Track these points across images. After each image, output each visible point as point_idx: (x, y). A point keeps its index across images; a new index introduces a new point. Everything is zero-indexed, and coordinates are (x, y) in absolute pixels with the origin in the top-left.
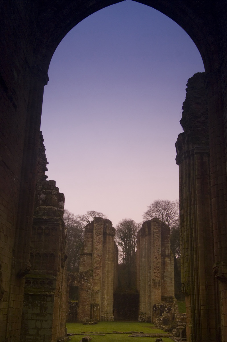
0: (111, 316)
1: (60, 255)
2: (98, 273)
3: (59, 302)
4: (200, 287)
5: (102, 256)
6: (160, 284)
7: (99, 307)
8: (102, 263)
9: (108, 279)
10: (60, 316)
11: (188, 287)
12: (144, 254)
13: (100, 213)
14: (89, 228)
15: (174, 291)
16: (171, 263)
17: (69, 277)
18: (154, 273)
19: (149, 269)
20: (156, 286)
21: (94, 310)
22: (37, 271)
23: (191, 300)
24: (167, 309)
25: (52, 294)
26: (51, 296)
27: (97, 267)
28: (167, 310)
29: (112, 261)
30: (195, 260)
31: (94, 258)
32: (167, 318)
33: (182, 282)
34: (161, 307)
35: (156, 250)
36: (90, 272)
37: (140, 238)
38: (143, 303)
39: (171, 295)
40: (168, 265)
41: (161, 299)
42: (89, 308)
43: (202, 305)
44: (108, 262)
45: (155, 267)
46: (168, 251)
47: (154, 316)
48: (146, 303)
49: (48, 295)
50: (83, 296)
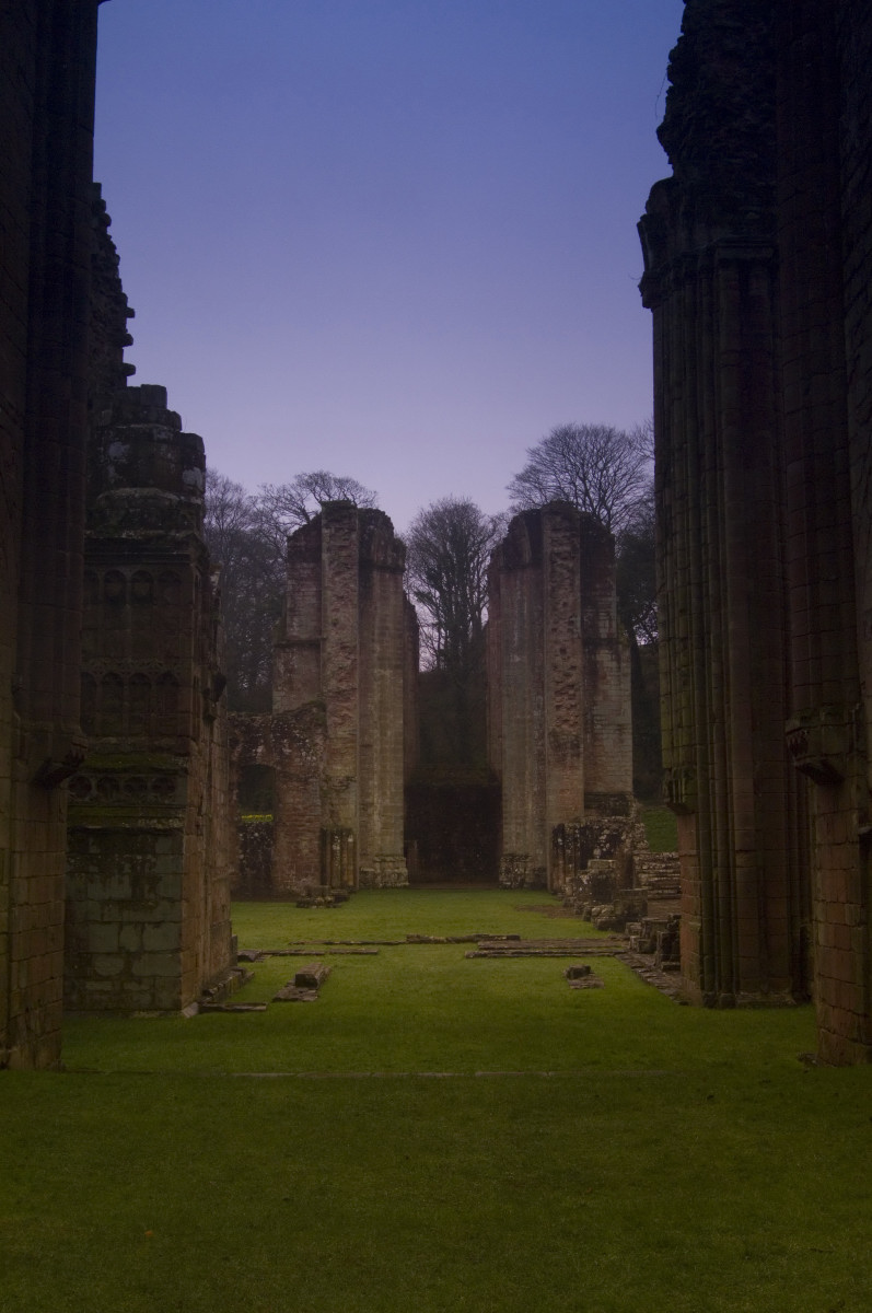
0: (396, 870)
1: (199, 675)
2: (346, 715)
4: (731, 784)
5: (358, 648)
6: (578, 747)
7: (350, 840)
8: (357, 677)
9: (383, 734)
10: (210, 900)
11: (686, 782)
12: (516, 639)
13: (347, 481)
14: (303, 544)
15: (630, 773)
16: (619, 668)
17: (237, 732)
18: (558, 707)
19: (538, 694)
20: (564, 755)
21: (333, 852)
23: (697, 830)
24: (607, 841)
25: (175, 826)
27: (339, 692)
28: (605, 844)
29: (397, 667)
30: (714, 684)
31: (329, 659)
32: (607, 878)
33: (665, 766)
34: (581, 833)
35: (561, 622)
36: (314, 710)
37: (502, 576)
38: (516, 818)
39: (619, 787)
40: (609, 678)
41: (581, 805)
42: (316, 842)
43: (741, 851)
44: (382, 671)
45: (560, 687)
46: (607, 625)
47: (558, 865)
48: (525, 817)
49: (160, 830)
50: (289, 799)
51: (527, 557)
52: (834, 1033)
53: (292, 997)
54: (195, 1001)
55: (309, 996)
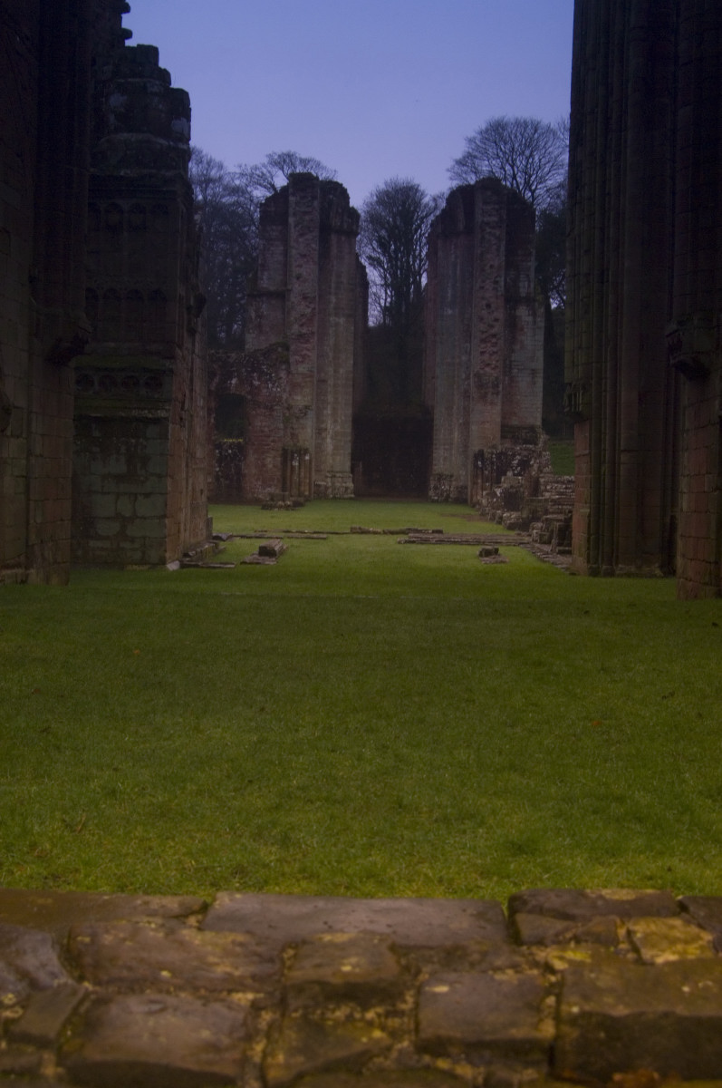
0: (344, 485)
1: (183, 294)
2: (305, 355)
3: (186, 443)
4: (620, 396)
5: (317, 298)
6: (498, 387)
7: (307, 458)
8: (316, 323)
9: (335, 371)
10: (190, 481)
11: (583, 394)
12: (449, 295)
13: (310, 161)
14: (273, 209)
15: (540, 410)
16: (535, 322)
17: (214, 366)
18: (482, 353)
19: (466, 341)
20: (486, 393)
21: (292, 467)
22: (112, 345)
23: (591, 433)
24: (518, 465)
25: (162, 415)
26: (157, 421)
27: (301, 336)
28: (516, 467)
29: (349, 316)
30: (610, 312)
31: (293, 307)
32: (517, 492)
34: (497, 458)
35: (488, 281)
36: (280, 349)
37: (439, 241)
38: (444, 444)
39: (530, 421)
40: (526, 330)
41: (498, 435)
42: (279, 459)
43: (625, 450)
44: (337, 319)
45: (484, 336)
46: (527, 286)
47: (477, 484)
48: (452, 444)
49: (150, 419)
50: (258, 423)
52: (691, 580)
53: (255, 561)
54: (177, 559)
55: (270, 562)
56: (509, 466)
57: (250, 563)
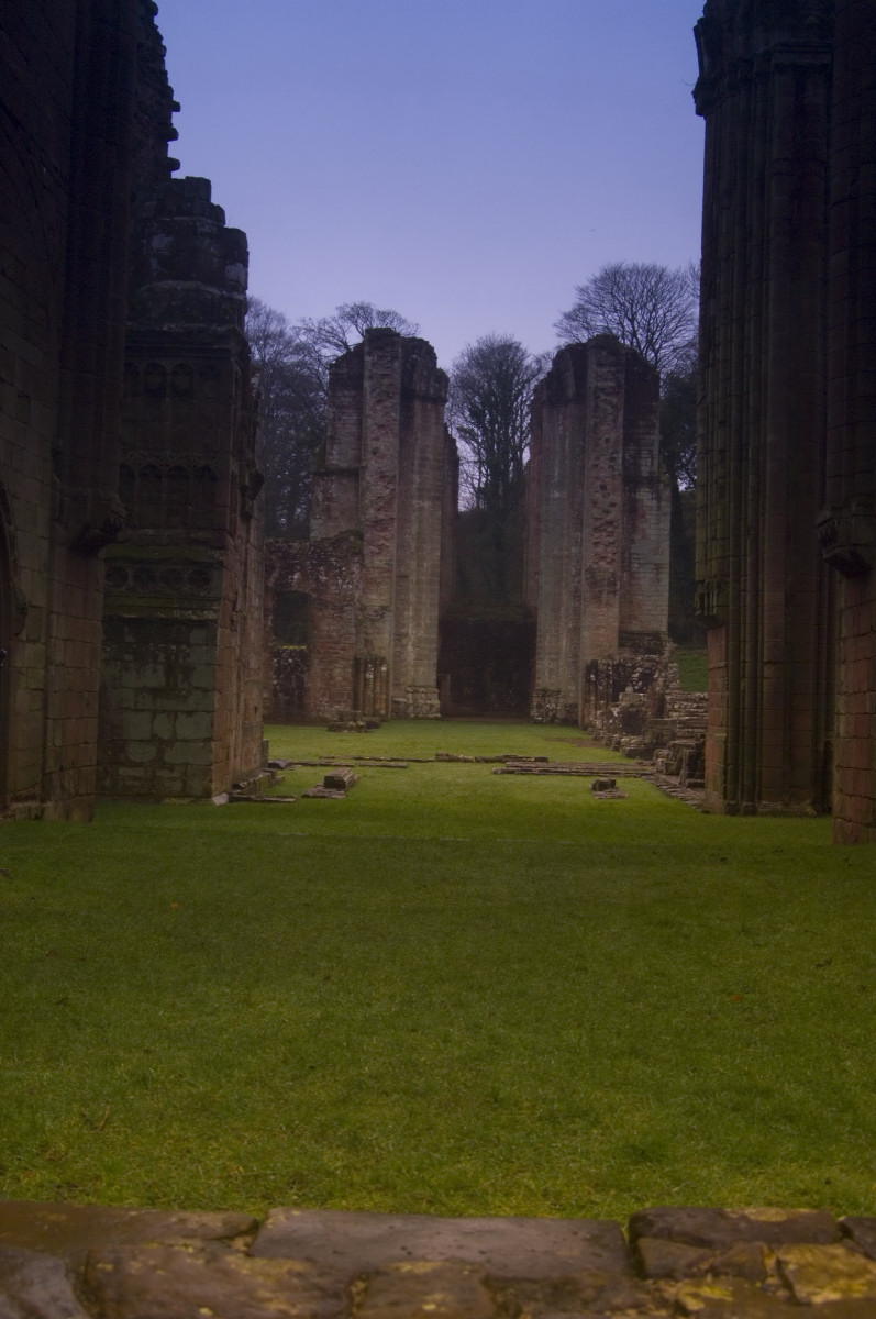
0: (428, 702)
1: (237, 471)
2: (383, 544)
3: (237, 650)
4: (763, 597)
5: (397, 478)
6: (615, 585)
7: (384, 669)
8: (395, 506)
9: (419, 565)
10: (242, 697)
11: (718, 594)
12: (556, 474)
13: (389, 314)
14: (345, 371)
15: (666, 613)
16: (659, 507)
17: (273, 557)
18: (596, 544)
19: (577, 530)
20: (601, 592)
21: (366, 680)
22: (150, 532)
23: (727, 641)
24: (640, 679)
25: (210, 617)
26: (202, 624)
27: (377, 523)
28: (637, 682)
29: (436, 499)
30: (750, 497)
31: (368, 488)
32: (638, 711)
33: (697, 579)
34: (614, 671)
35: (602, 458)
36: (352, 538)
37: (544, 410)
38: (550, 654)
39: (654, 626)
40: (648, 516)
41: (615, 643)
42: (350, 670)
43: (769, 662)
44: (421, 503)
45: (598, 524)
46: (649, 464)
47: (590, 701)
48: (558, 653)
49: (195, 621)
50: (324, 627)
51: (571, 392)
52: (850, 821)
53: (321, 794)
54: (225, 791)
55: (338, 795)
56: (628, 680)
57: (314, 797)
